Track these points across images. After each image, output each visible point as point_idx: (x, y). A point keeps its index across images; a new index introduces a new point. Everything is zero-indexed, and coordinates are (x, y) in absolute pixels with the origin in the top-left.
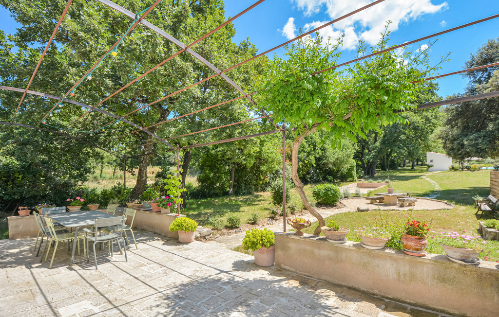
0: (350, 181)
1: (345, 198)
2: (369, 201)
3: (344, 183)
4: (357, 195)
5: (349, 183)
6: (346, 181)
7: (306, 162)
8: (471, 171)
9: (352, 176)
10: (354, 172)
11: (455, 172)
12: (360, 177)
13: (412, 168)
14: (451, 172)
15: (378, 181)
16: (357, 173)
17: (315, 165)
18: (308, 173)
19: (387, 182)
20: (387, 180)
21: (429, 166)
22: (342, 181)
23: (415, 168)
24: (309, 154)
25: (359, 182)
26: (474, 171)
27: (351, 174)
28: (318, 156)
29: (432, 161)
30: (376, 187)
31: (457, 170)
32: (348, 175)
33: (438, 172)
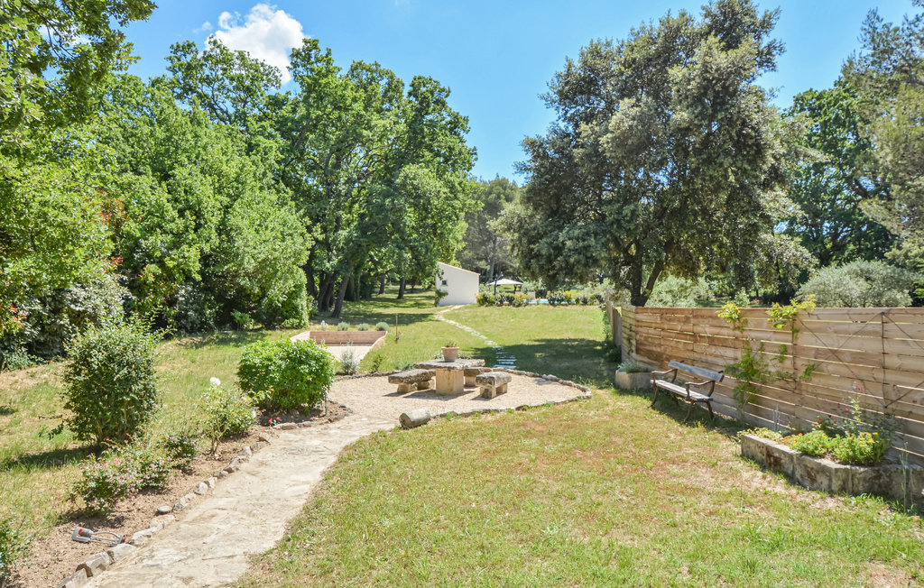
0: (293, 327)
2: (395, 388)
3: (277, 332)
4: (347, 367)
6: (282, 328)
7: (170, 264)
8: (514, 305)
9: (295, 313)
10: (303, 303)
11: (490, 308)
12: (315, 318)
13: (399, 298)
14: (483, 308)
15: (360, 326)
17: (198, 278)
19: (381, 329)
20: (381, 324)
21: (440, 294)
22: (270, 326)
24: (178, 240)
25: (316, 330)
26: (519, 305)
27: (295, 308)
28: (207, 249)
29: (444, 283)
30: (370, 343)
31: (491, 303)
32: (287, 312)
33: (459, 306)
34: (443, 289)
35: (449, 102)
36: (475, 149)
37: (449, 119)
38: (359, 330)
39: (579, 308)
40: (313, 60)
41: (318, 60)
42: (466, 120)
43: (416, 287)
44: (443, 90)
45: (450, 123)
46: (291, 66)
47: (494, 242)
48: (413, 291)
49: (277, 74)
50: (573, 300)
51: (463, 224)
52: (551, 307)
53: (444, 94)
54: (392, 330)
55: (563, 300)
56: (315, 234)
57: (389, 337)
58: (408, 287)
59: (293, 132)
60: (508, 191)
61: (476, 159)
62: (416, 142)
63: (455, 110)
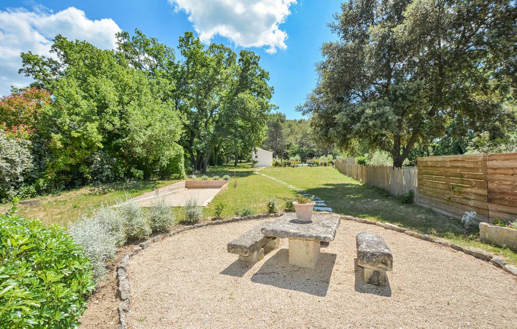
0: (175, 179)
1: (155, 232)
3: (165, 182)
4: (190, 216)
5: (173, 181)
6: (169, 179)
8: (291, 167)
9: (177, 170)
10: (182, 165)
11: (281, 168)
12: (189, 173)
13: (235, 165)
14: (276, 168)
15: (214, 177)
16: (186, 167)
18: (88, 163)
19: (226, 179)
20: (225, 176)
21: (255, 162)
22: (163, 179)
23: (238, 164)
25: (189, 180)
26: (294, 167)
27: (177, 168)
29: (256, 157)
30: (219, 187)
31: (281, 166)
32: (172, 170)
33: (264, 168)
34: (256, 160)
35: (260, 63)
36: (273, 87)
37: (259, 73)
38: (214, 179)
39: (323, 167)
40: (190, 43)
41: (192, 44)
42: (268, 73)
43: (242, 161)
44: (257, 57)
45: (260, 75)
46: (179, 46)
47: (276, 140)
48: (241, 162)
49: (173, 52)
50: (320, 164)
51: (266, 127)
52: (309, 167)
53: (257, 59)
54: (232, 180)
55: (314, 163)
56: (184, 120)
57: (230, 184)
58: (239, 161)
59: (181, 79)
60: (282, 118)
61: (273, 93)
62: (244, 83)
63: (262, 68)
